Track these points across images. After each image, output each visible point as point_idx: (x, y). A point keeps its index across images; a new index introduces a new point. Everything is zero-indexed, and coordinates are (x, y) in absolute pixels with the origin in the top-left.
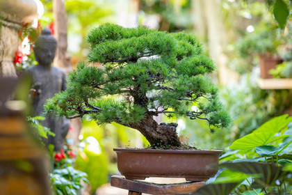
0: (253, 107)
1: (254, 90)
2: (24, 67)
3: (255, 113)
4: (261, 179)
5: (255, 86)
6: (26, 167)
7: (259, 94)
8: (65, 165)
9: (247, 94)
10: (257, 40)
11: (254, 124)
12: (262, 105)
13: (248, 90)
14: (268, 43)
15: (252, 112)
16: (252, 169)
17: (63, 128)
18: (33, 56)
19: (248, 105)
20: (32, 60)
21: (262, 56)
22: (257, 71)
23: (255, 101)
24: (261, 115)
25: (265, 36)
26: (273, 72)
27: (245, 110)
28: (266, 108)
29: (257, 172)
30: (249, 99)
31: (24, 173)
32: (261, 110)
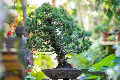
0: (100, 53)
1: (100, 46)
2: (12, 37)
3: (101, 55)
4: (103, 78)
5: (101, 44)
6: (16, 73)
7: (102, 48)
8: (28, 75)
9: (98, 48)
10: (101, 26)
11: (100, 59)
12: (104, 52)
13: (98, 46)
14: (106, 27)
15: (100, 54)
16: (100, 74)
17: (27, 61)
18: (15, 33)
19: (98, 52)
20: (15, 35)
21: (103, 33)
22: (101, 38)
23: (101, 50)
24: (103, 55)
25: (104, 25)
26: (107, 39)
27: (97, 54)
28: (105, 53)
29: (102, 75)
30: (98, 49)
31: (16, 75)
32: (103, 53)
